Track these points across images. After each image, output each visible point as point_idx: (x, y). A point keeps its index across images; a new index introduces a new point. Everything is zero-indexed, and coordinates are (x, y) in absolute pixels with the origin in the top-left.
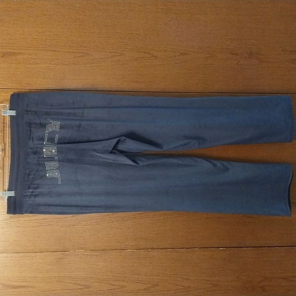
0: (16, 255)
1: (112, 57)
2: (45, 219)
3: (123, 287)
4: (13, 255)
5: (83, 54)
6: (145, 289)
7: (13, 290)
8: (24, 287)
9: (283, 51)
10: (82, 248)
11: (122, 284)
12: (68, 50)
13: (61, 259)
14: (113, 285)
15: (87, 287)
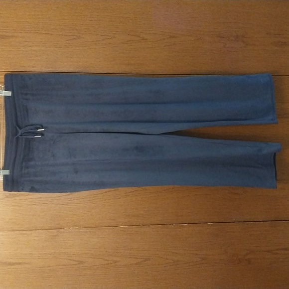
0: (12, 233)
1: (103, 40)
2: (40, 198)
3: (116, 262)
4: (9, 233)
5: (75, 37)
6: (136, 264)
7: (9, 267)
8: (20, 264)
9: (267, 34)
10: (76, 226)
11: (115, 259)
12: (61, 33)
13: (56, 236)
14: (106, 260)
15: (81, 262)
